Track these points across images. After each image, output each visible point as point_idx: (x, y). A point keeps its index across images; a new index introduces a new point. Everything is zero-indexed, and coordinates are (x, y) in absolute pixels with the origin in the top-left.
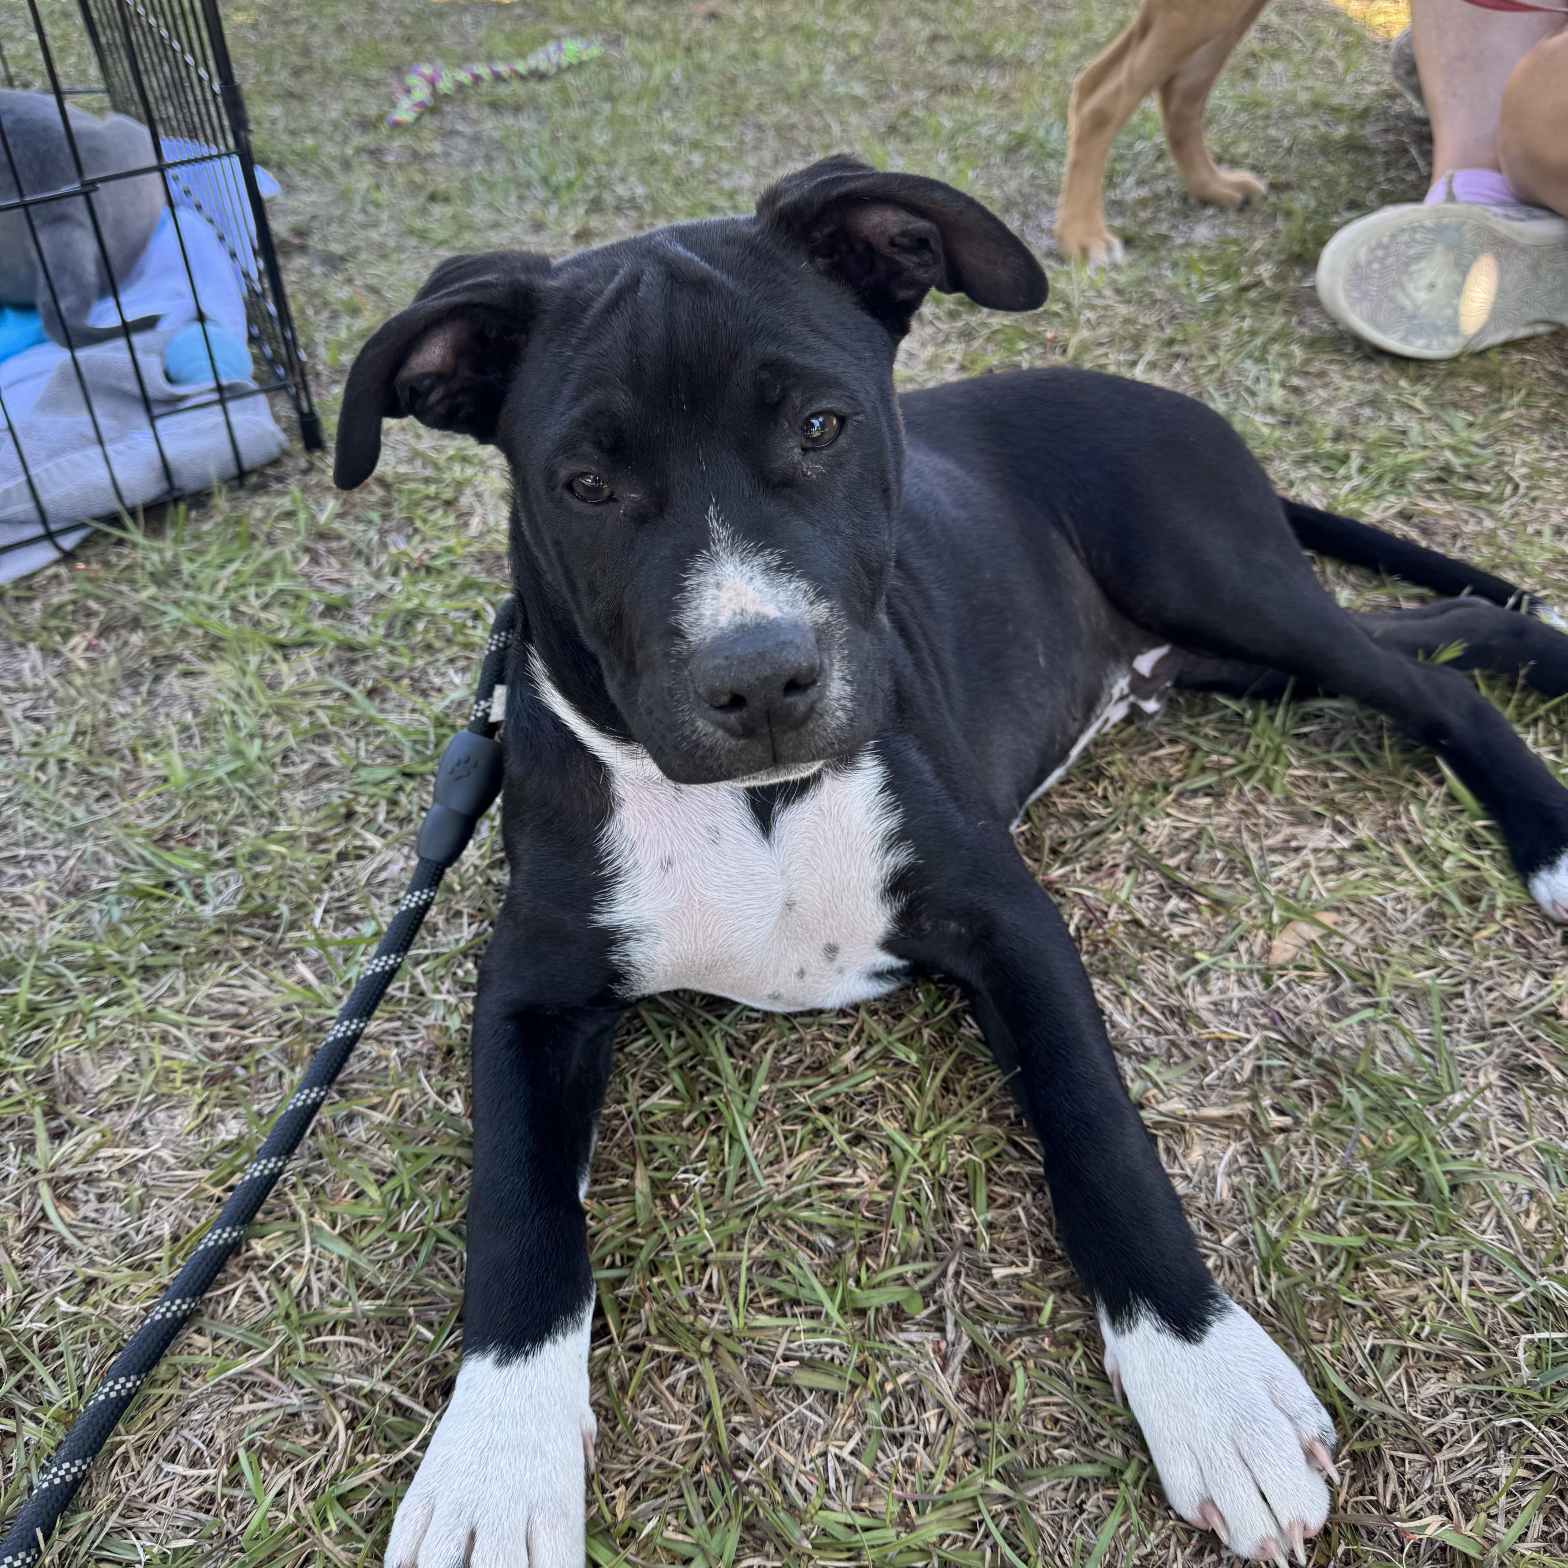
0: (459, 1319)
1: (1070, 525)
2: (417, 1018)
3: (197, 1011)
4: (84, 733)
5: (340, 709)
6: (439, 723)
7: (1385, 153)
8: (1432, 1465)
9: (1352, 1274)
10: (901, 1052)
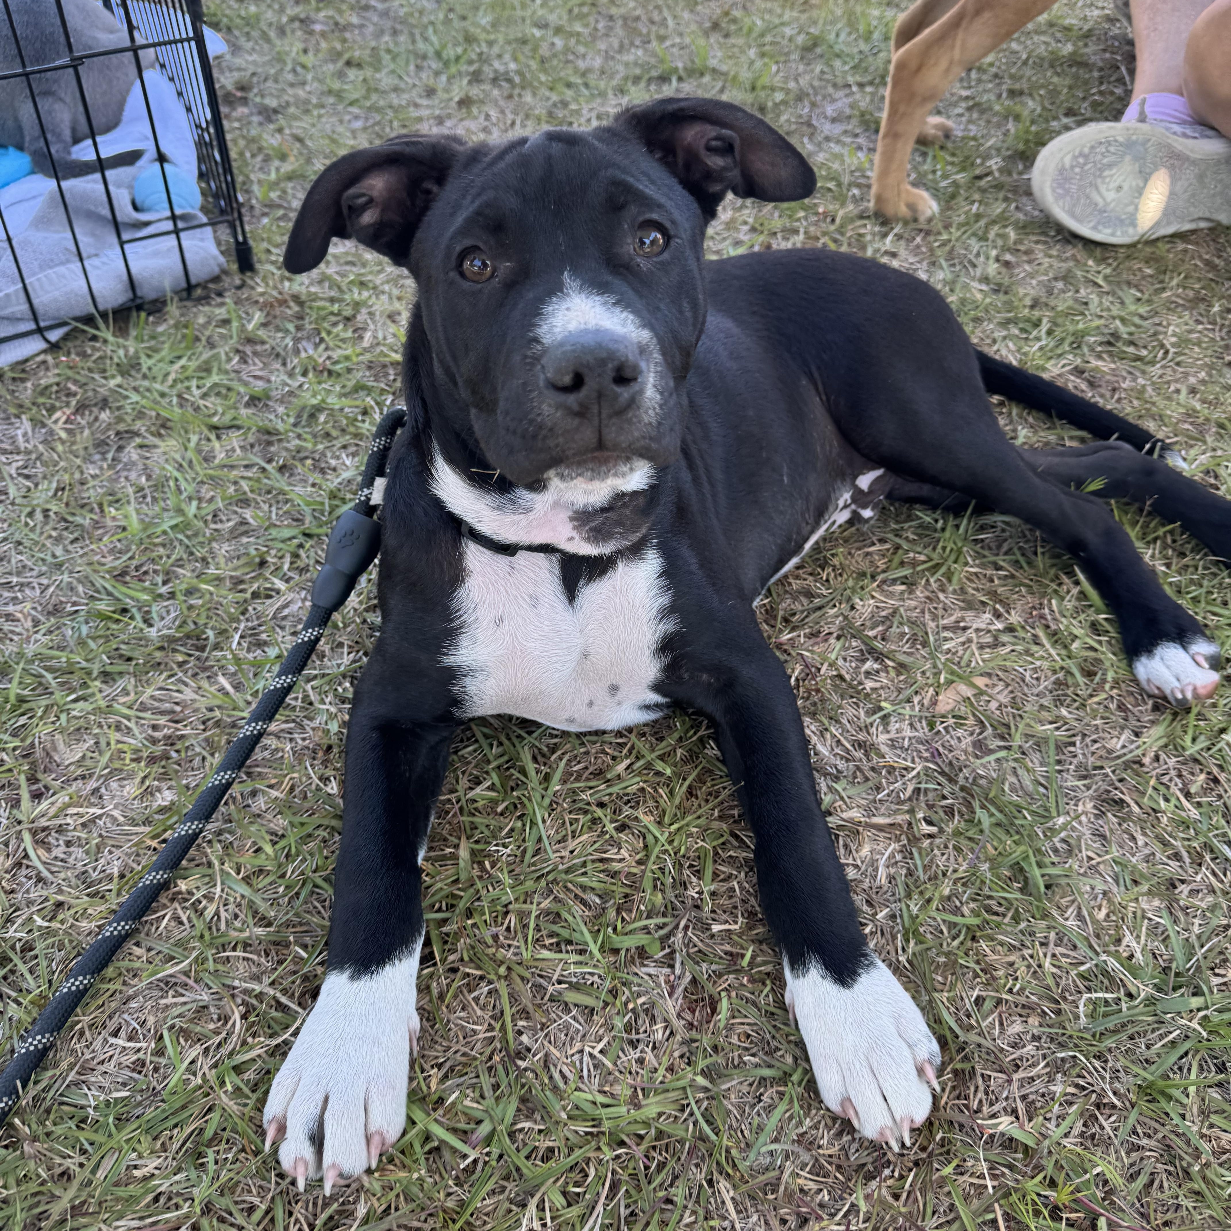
0: (326, 944)
1: (816, 375)
2: (306, 722)
3: (143, 708)
4: (63, 489)
5: (258, 480)
6: (333, 496)
7: (1101, 69)
8: (1010, 1081)
9: (969, 943)
10: (659, 766)
